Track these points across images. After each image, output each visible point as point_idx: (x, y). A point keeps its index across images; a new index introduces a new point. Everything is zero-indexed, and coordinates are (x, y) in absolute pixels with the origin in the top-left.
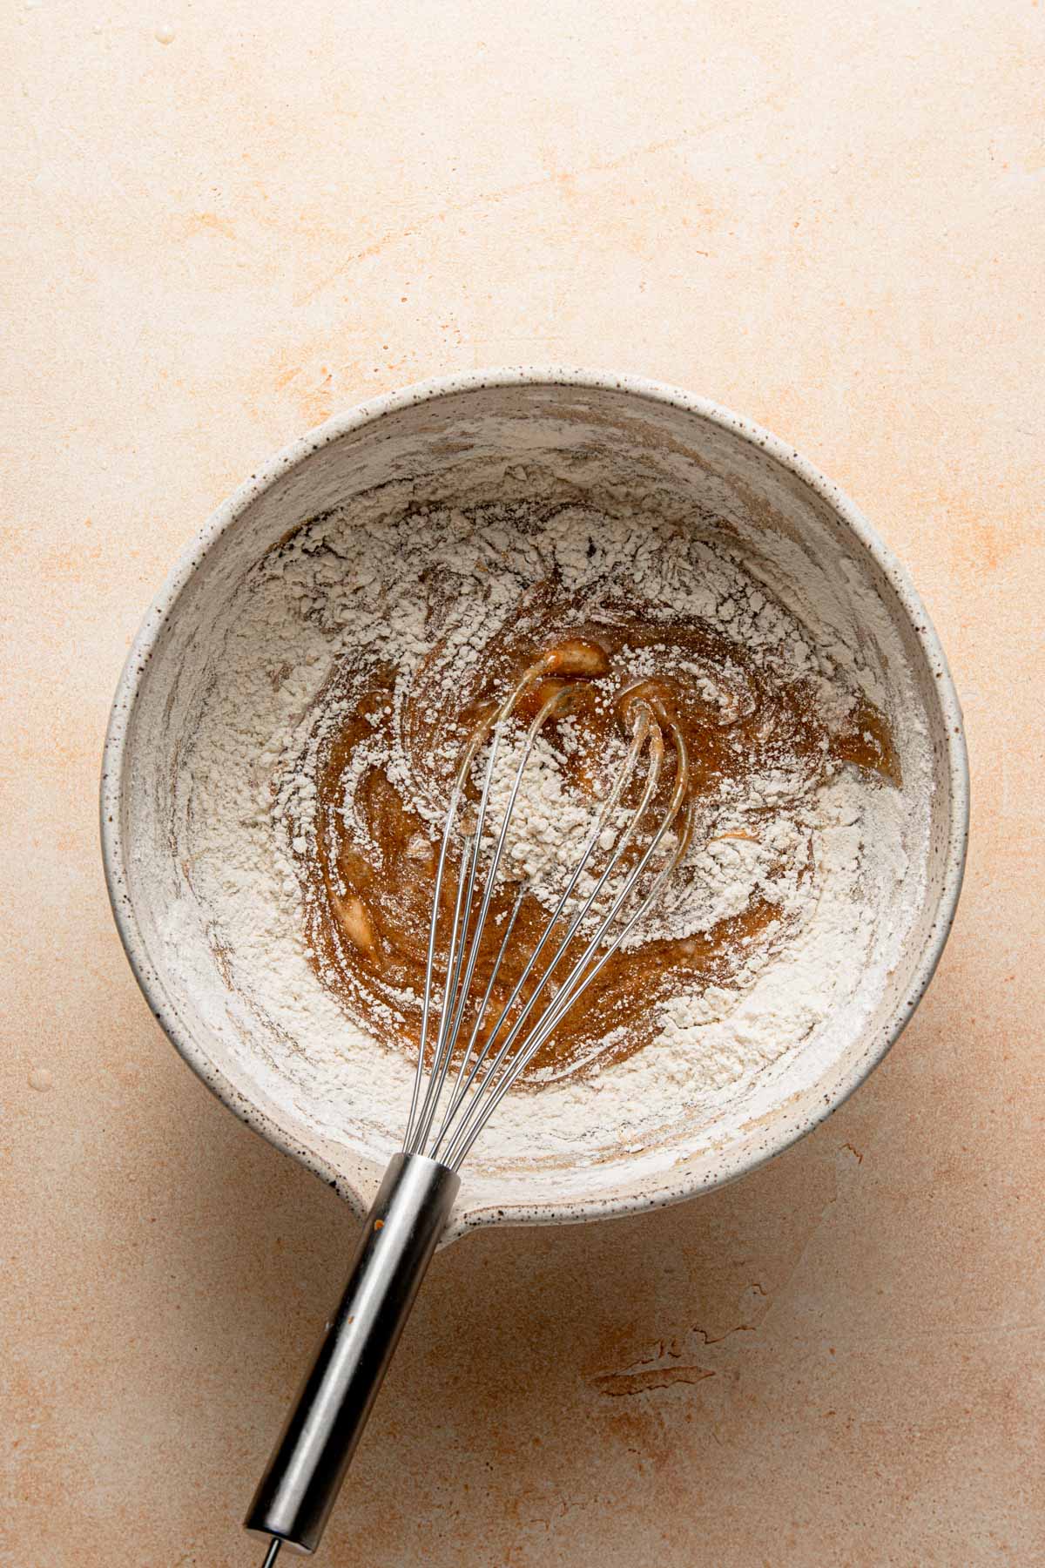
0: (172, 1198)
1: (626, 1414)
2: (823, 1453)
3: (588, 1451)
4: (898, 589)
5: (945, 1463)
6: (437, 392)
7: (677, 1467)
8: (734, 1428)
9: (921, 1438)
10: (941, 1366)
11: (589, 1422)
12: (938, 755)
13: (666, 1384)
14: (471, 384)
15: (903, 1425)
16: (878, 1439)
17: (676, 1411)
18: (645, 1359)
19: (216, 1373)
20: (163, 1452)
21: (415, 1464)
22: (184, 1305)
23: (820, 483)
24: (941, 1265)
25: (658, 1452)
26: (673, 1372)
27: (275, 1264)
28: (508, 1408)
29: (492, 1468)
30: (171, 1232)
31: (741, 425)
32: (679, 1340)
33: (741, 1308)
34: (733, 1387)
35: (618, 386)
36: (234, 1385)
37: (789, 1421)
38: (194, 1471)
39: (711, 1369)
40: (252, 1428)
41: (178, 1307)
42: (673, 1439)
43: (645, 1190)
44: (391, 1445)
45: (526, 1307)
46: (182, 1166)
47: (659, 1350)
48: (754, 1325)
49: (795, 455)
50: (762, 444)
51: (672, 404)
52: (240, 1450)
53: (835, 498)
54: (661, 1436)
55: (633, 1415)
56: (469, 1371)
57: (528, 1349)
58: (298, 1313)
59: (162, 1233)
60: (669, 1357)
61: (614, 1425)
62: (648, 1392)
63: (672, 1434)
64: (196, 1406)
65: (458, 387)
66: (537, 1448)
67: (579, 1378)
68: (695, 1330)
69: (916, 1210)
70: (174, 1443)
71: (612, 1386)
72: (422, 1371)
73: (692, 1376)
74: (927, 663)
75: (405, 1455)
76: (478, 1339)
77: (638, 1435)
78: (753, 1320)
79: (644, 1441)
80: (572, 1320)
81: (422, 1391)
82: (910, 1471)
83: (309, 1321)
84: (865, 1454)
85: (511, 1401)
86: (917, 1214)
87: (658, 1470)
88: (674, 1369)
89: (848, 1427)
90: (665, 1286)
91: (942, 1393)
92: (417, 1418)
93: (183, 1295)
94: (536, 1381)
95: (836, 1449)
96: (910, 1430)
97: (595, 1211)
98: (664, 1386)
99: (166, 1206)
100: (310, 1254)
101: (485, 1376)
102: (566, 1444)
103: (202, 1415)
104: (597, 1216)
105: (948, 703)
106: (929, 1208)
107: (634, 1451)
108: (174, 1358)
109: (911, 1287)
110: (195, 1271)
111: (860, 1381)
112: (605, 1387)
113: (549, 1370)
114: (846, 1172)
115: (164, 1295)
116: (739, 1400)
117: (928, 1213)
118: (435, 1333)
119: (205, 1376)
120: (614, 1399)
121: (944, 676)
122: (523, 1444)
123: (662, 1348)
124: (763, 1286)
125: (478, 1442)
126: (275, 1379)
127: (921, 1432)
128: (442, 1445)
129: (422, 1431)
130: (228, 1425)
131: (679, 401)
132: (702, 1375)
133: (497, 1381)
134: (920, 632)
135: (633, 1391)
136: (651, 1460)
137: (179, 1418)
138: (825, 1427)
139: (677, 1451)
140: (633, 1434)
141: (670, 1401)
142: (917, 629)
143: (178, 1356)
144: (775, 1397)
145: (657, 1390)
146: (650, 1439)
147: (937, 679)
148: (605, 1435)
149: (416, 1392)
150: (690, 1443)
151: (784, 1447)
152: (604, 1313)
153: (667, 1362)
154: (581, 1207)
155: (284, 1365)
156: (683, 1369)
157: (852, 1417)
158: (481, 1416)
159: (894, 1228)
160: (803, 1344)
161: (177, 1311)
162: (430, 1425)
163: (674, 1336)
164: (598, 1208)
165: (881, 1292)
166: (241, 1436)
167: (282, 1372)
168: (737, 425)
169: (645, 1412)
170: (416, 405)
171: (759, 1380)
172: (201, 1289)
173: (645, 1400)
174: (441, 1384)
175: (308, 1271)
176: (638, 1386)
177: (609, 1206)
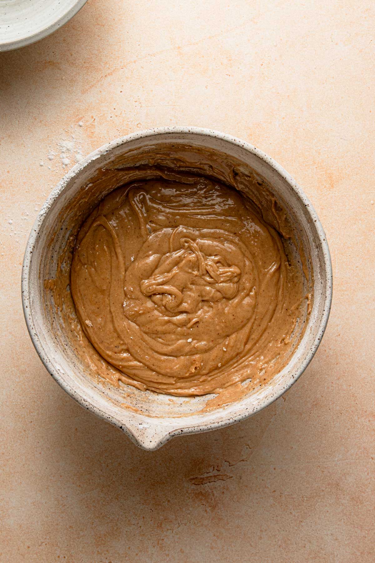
0: (38, 414)
1: (201, 491)
2: (271, 506)
3: (187, 505)
4: (298, 192)
5: (315, 509)
6: (125, 141)
7: (219, 511)
8: (240, 497)
9: (306, 500)
10: (313, 474)
11: (187, 494)
12: (318, 249)
13: (215, 481)
14: (137, 137)
15: (300, 495)
16: (291, 500)
17: (219, 490)
18: (208, 472)
19: (53, 477)
20: (35, 505)
21: (125, 509)
22: (43, 453)
23: (265, 158)
24: (314, 438)
25: (212, 505)
26: (218, 477)
27: (75, 438)
28: (159, 489)
29: (153, 511)
30: (37, 426)
31: (235, 140)
32: (220, 465)
33: (242, 453)
34: (239, 482)
35: (189, 131)
36: (60, 481)
37: (259, 494)
38: (46, 512)
39: (231, 475)
40: (67, 496)
41: (40, 453)
42: (218, 500)
43: (232, 417)
44: (117, 503)
45: (165, 453)
46: (41, 402)
47: (213, 469)
48: (247, 459)
49: (255, 149)
50: (243, 146)
51: (209, 135)
52: (62, 504)
53: (271, 162)
54: (213, 499)
55: (203, 492)
56: (145, 476)
57: (166, 468)
58: (83, 455)
59: (35, 426)
60: (216, 471)
61: (196, 495)
62: (208, 483)
63: (217, 499)
64: (47, 489)
65: (132, 138)
66: (169, 504)
67: (184, 478)
68: (226, 461)
69: (305, 418)
70: (38, 502)
71: (196, 481)
72: (127, 476)
73: (224, 478)
74: (311, 217)
75: (122, 506)
76: (148, 464)
77: (205, 499)
78: (247, 458)
79: (207, 501)
80: (181, 458)
81: (128, 483)
82: (303, 512)
83: (87, 458)
84: (286, 506)
85: (160, 487)
86: (305, 420)
87: (212, 512)
88: (218, 475)
89: (280, 496)
90: (214, 446)
91: (314, 484)
92: (126, 493)
93: (42, 449)
94: (168, 480)
95: (276, 504)
96: (302, 497)
97: (216, 426)
98: (214, 481)
99: (36, 417)
100: (87, 434)
101: (150, 478)
102: (179, 502)
103: (49, 492)
104: (216, 428)
105: (320, 231)
106: (309, 417)
107: (204, 505)
108: (39, 471)
109: (303, 446)
110: (46, 440)
111: (285, 480)
112: (193, 482)
113: (173, 476)
114: (280, 405)
115: (35, 449)
116: (241, 486)
117: (309, 419)
118: (132, 463)
119: (50, 478)
120: (197, 486)
121: (317, 221)
122: (164, 502)
123: (214, 468)
124: (250, 446)
125: (148, 501)
126: (75, 479)
127: (307, 498)
128: (135, 503)
129: (128, 497)
130: (58, 495)
131: (212, 134)
132: (228, 477)
133: (154, 480)
134: (307, 207)
135: (203, 483)
136: (210, 508)
137: (41, 493)
138: (272, 496)
139: (219, 505)
140: (203, 499)
141: (217, 487)
142: (306, 206)
143: (40, 471)
144: (254, 485)
145: (212, 483)
146: (209, 500)
147: (314, 222)
148: (193, 499)
149: (125, 484)
150: (224, 502)
151: (257, 503)
152: (193, 455)
153: (216, 473)
154: (210, 425)
155: (78, 474)
156: (222, 475)
157: (282, 492)
158: (149, 492)
159: (297, 425)
160: (264, 466)
161: (40, 455)
162: (131, 495)
163: (218, 463)
164: (216, 425)
165: (292, 448)
166: (62, 499)
167: (77, 476)
168: (233, 140)
169: (208, 491)
170: (118, 146)
171: (248, 479)
172: (49, 446)
173: (207, 486)
174: (134, 481)
175: (86, 440)
176: (205, 482)
177: (220, 424)
